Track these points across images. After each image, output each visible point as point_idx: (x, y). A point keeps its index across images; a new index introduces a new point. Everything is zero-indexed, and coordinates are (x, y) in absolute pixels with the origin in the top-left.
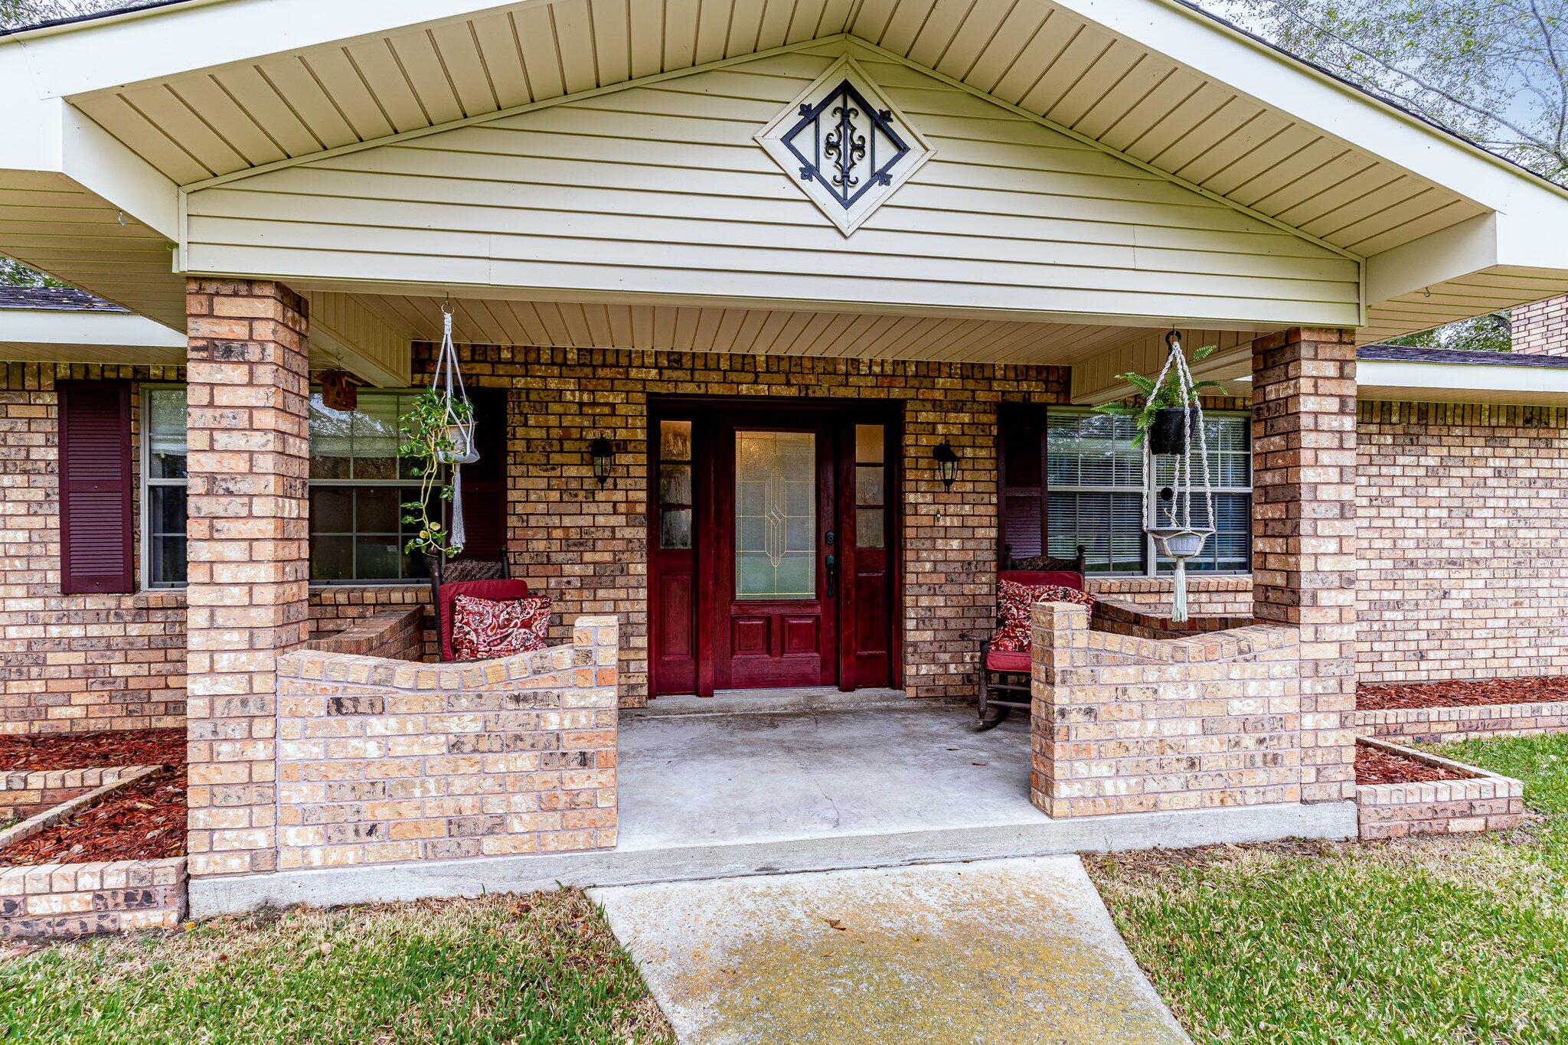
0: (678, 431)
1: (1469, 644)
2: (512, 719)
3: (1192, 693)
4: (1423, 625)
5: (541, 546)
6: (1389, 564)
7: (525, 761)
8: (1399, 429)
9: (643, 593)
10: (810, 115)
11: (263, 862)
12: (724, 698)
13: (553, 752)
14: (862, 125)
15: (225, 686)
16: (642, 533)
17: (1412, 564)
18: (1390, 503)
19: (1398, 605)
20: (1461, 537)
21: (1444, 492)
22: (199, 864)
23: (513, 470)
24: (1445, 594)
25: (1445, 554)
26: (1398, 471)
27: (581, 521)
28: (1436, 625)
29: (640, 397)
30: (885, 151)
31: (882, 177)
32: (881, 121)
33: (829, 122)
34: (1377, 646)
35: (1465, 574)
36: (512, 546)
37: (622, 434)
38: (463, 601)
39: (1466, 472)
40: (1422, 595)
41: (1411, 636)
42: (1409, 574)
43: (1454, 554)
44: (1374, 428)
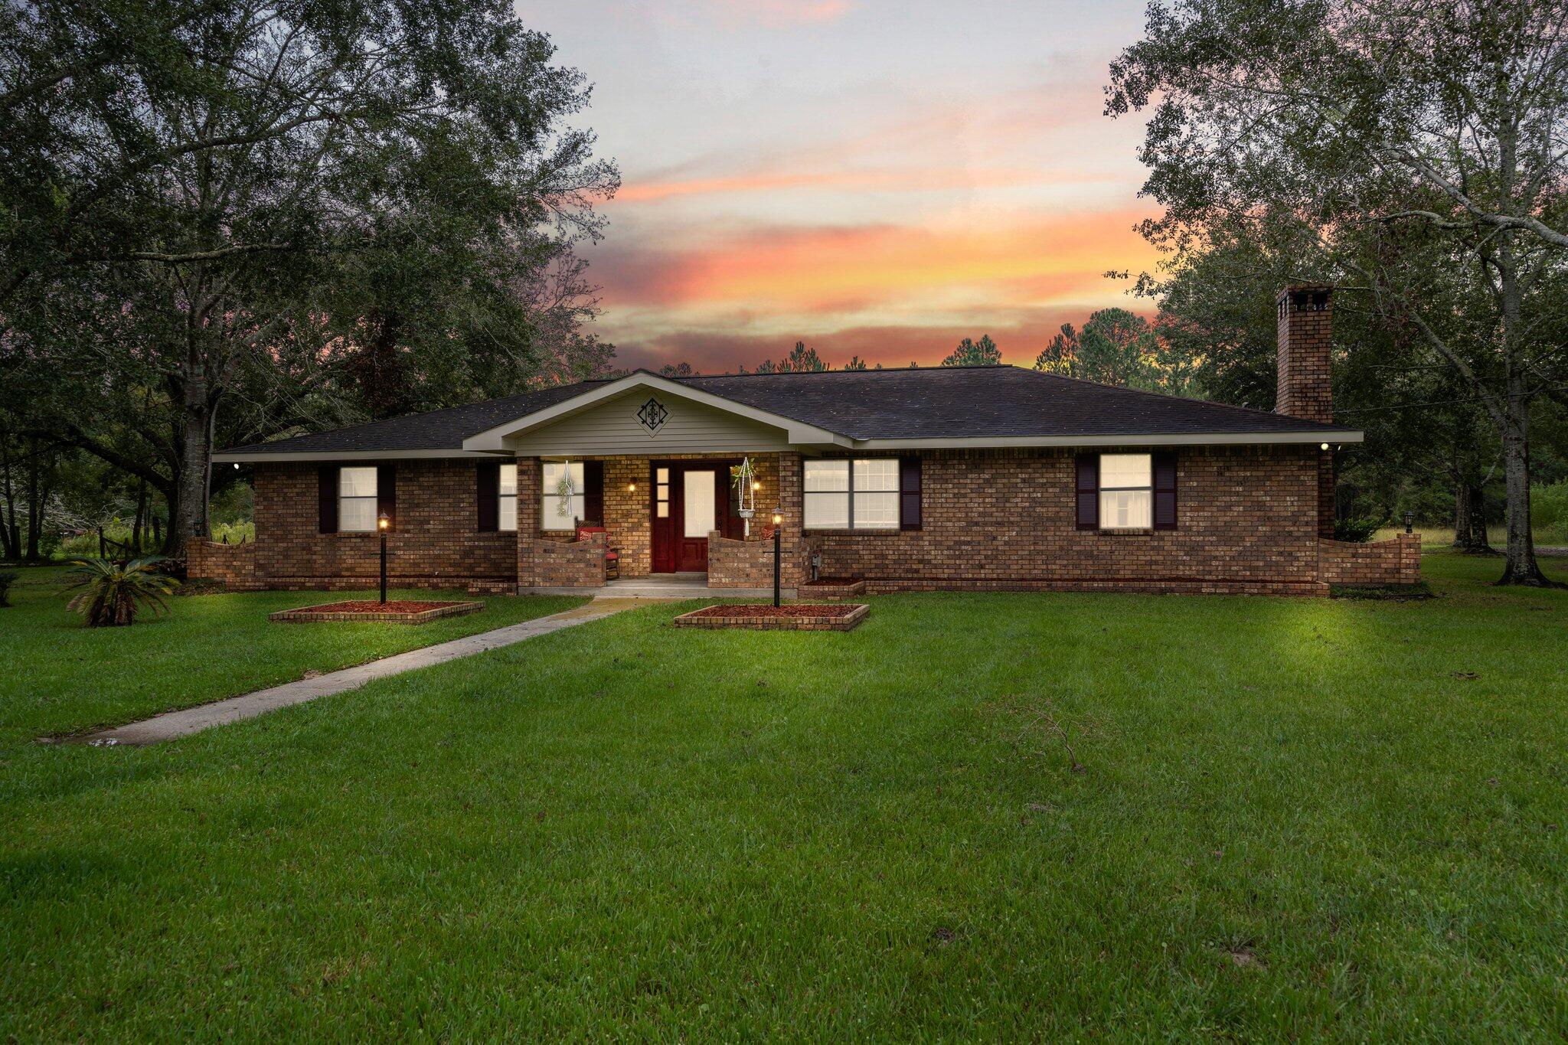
0: (663, 475)
1: (1008, 562)
2: (580, 555)
3: (747, 556)
4: (982, 552)
5: (614, 516)
6: (964, 524)
7: (582, 565)
8: (969, 462)
9: (648, 534)
10: (644, 408)
11: (532, 584)
12: (678, 574)
13: (588, 563)
14: (657, 408)
15: (525, 546)
16: (648, 512)
17: (977, 524)
18: (965, 496)
19: (968, 543)
20: (1003, 511)
21: (994, 491)
22: (520, 584)
23: (605, 489)
24: (995, 538)
25: (994, 519)
26: (969, 481)
27: (628, 507)
28: (990, 553)
29: (647, 462)
30: (662, 414)
31: (661, 421)
32: (661, 407)
33: (649, 409)
34: (958, 562)
35: (1005, 529)
36: (605, 517)
37: (641, 475)
38: (582, 533)
39: (1006, 481)
40: (981, 538)
41: (976, 557)
42: (975, 528)
43: (999, 519)
44: (955, 462)
